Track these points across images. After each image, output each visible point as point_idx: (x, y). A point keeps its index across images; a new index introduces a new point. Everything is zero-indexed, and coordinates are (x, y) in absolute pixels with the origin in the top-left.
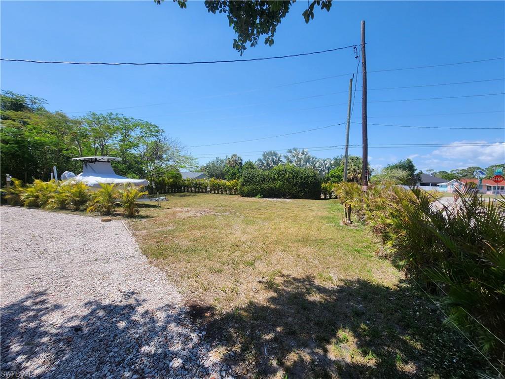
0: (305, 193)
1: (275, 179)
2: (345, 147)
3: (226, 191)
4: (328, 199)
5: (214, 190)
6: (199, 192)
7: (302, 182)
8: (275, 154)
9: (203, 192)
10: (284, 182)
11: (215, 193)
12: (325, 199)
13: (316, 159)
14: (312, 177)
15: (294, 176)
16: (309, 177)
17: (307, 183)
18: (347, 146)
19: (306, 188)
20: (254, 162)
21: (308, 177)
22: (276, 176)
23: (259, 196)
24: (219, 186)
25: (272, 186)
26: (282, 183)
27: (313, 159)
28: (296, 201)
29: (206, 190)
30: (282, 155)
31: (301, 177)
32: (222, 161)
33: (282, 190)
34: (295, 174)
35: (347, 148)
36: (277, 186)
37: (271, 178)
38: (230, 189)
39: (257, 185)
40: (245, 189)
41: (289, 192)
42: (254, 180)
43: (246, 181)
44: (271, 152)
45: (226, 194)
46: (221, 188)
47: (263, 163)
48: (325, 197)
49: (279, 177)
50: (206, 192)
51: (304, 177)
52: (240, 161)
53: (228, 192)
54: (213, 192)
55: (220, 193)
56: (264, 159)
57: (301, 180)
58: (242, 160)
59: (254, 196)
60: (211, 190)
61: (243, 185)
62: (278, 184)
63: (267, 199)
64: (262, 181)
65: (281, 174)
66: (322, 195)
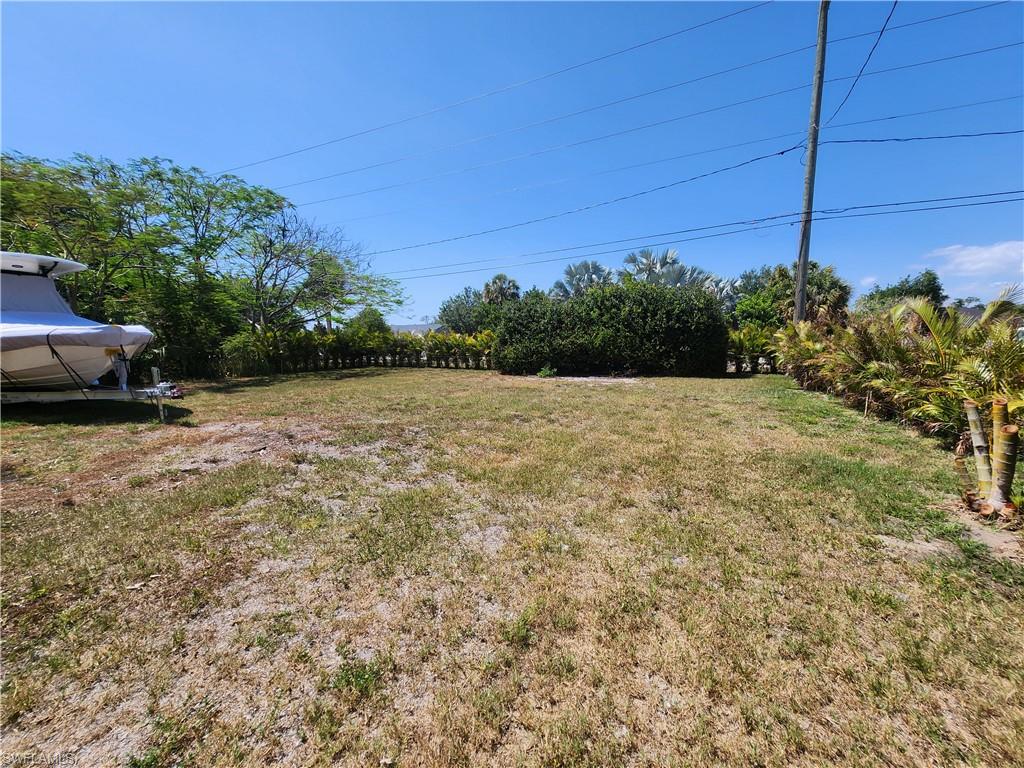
0: (681, 357)
1: (591, 322)
2: (802, 217)
3: (466, 360)
4: (746, 375)
5: (438, 359)
6: (401, 365)
7: (670, 329)
8: (597, 270)
9: (410, 365)
10: (618, 330)
11: (439, 366)
12: (739, 374)
13: (699, 273)
14: (700, 310)
15: (645, 310)
16: (692, 310)
17: (685, 330)
18: (809, 213)
19: (683, 344)
20: (546, 292)
21: (689, 311)
22: (594, 314)
23: (545, 370)
24: (449, 347)
25: (581, 341)
26: (610, 331)
27: (691, 275)
28: (653, 383)
29: (418, 360)
30: (613, 270)
31: (669, 314)
32: (477, 295)
33: (612, 352)
34: (651, 303)
35: (808, 222)
36: (598, 342)
37: (581, 319)
38: (477, 355)
39: (542, 340)
40: (509, 352)
41: (631, 357)
42: (534, 326)
43: (511, 332)
44: (585, 266)
45: (467, 368)
46: (454, 354)
47: (566, 291)
48: (739, 367)
49: (602, 315)
50: (419, 365)
51: (676, 311)
52: (515, 291)
53: (471, 362)
54: (435, 364)
55: (452, 365)
56: (570, 283)
57: (669, 320)
58: (517, 288)
59: (532, 370)
60: (430, 358)
61: (504, 342)
62: (600, 335)
63: (570, 379)
64: (554, 329)
65: (609, 303)
66: (729, 364)
